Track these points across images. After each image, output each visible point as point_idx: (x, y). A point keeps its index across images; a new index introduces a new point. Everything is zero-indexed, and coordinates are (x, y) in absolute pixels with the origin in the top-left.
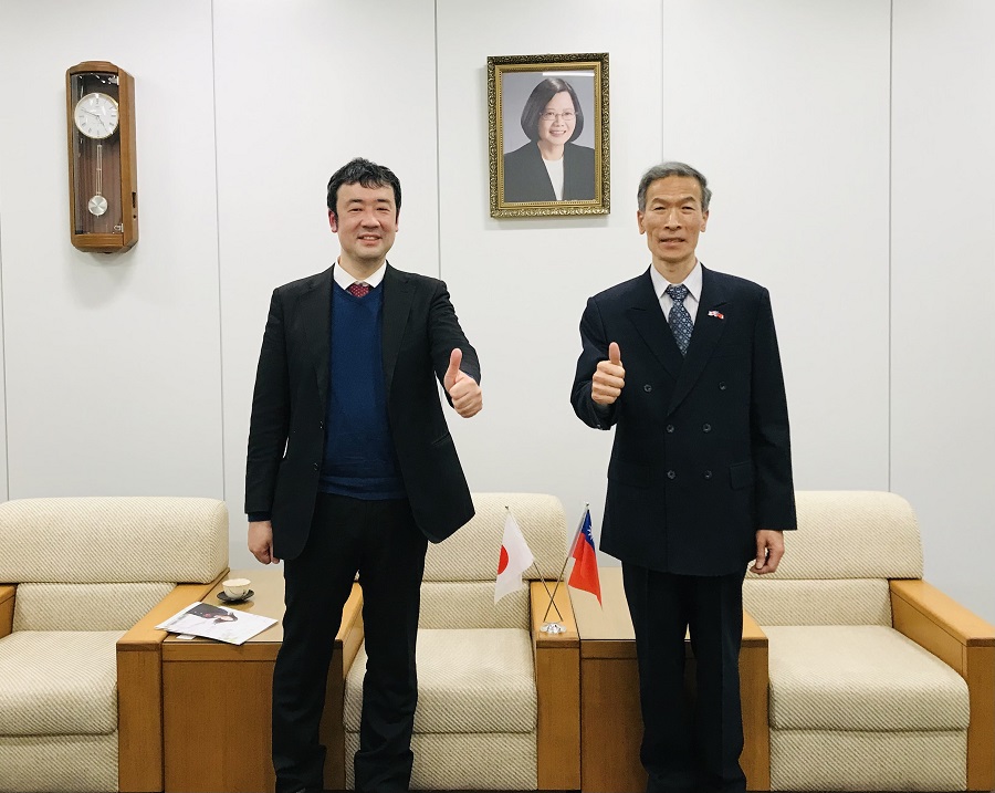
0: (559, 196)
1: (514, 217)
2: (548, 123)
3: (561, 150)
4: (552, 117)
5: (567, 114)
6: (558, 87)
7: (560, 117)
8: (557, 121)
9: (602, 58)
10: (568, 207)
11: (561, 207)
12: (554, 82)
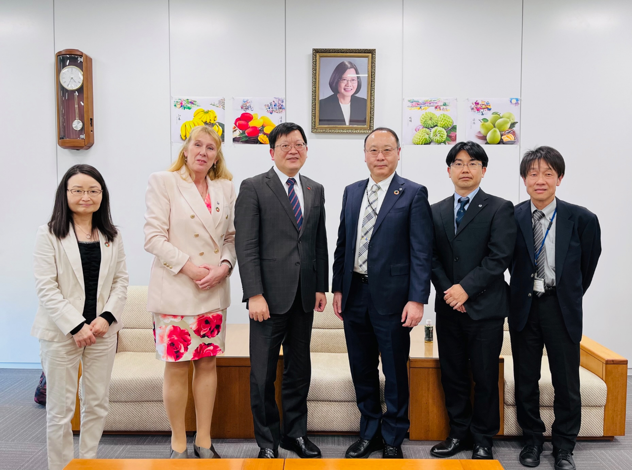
0: (347, 123)
1: (323, 132)
2: (343, 85)
3: (349, 99)
4: (345, 82)
5: (353, 80)
6: (349, 66)
7: (349, 82)
8: (348, 84)
9: (372, 52)
10: (352, 129)
11: (348, 128)
12: (347, 63)
